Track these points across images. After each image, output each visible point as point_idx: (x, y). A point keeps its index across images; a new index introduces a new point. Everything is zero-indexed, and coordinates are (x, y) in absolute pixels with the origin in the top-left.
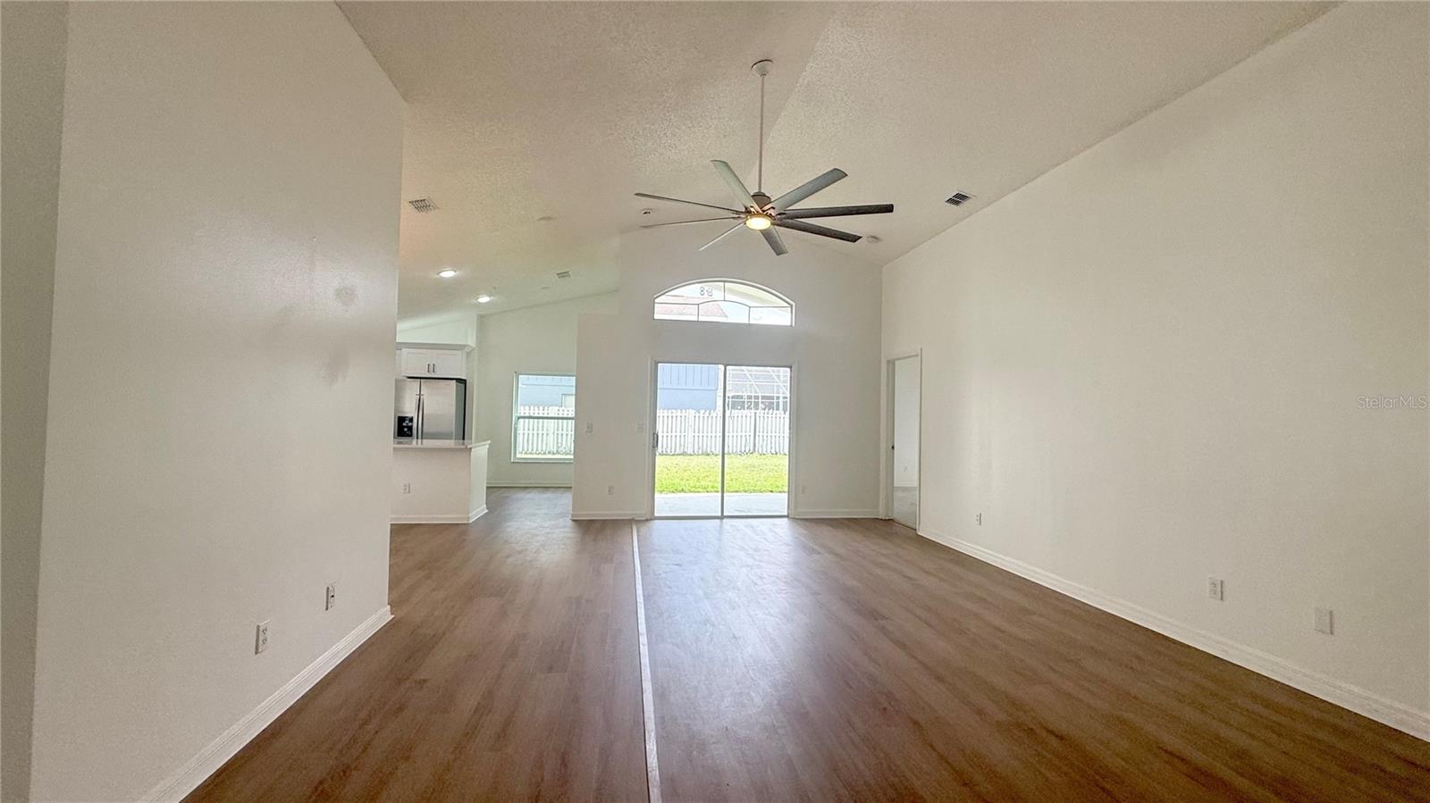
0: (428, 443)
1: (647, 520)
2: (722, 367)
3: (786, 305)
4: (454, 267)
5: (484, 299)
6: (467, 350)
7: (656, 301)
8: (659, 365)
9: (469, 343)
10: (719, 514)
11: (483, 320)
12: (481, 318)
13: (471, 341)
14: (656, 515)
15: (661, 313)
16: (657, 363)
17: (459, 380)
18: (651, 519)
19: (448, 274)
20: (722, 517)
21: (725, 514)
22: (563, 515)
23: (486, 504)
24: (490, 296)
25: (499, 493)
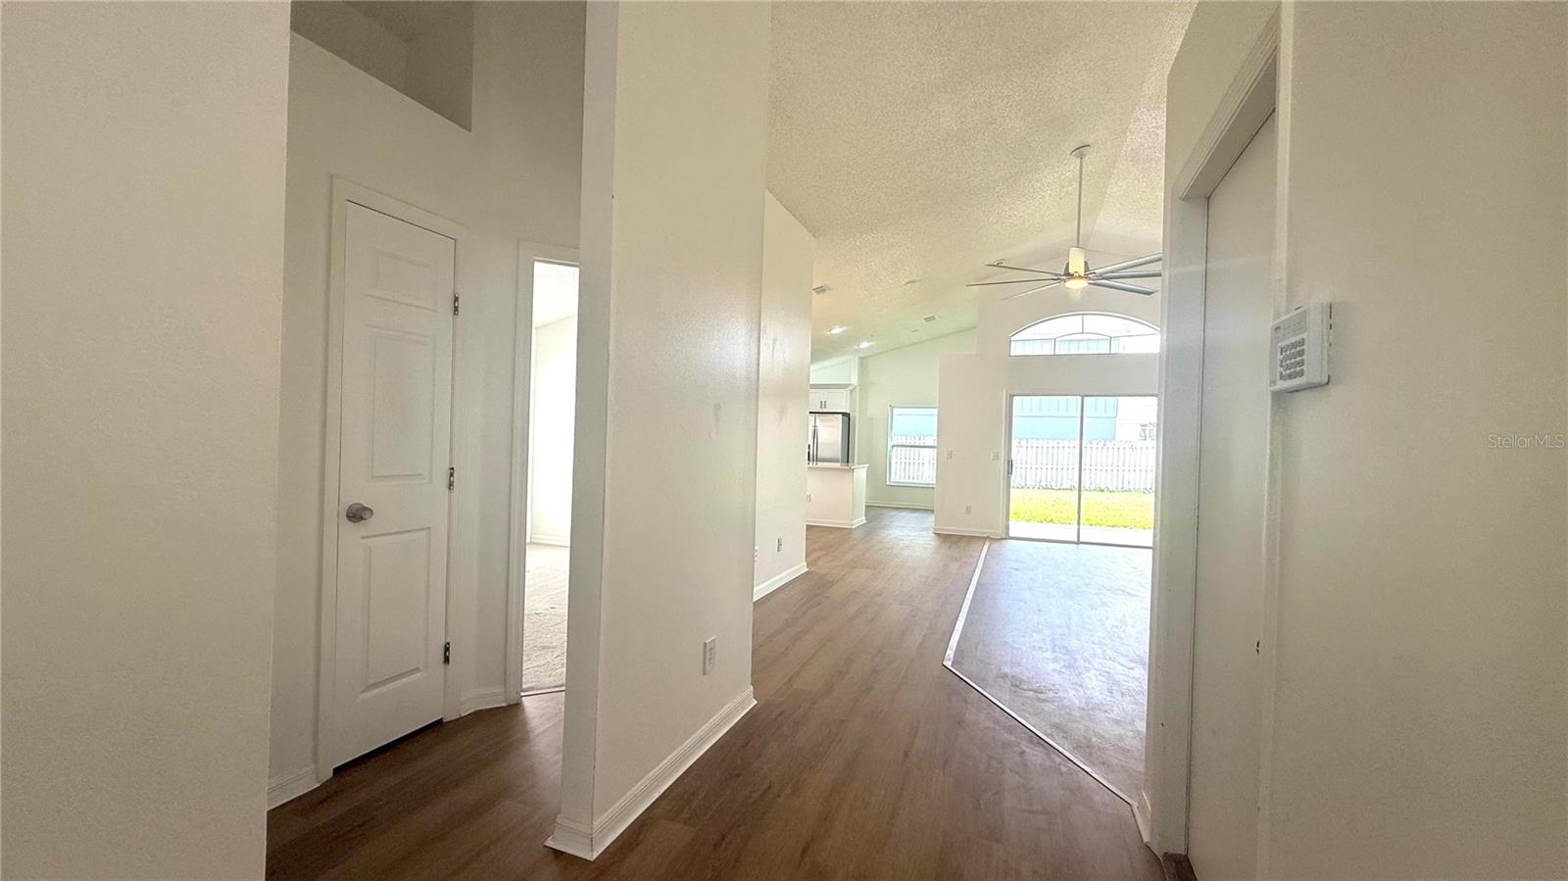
0: (820, 464)
1: (1001, 539)
2: (1080, 398)
3: (1155, 332)
4: (842, 324)
5: (864, 345)
6: (851, 388)
7: (1013, 339)
8: (1015, 398)
9: (852, 383)
10: (1076, 540)
11: (863, 362)
12: (861, 359)
13: (854, 381)
14: (1011, 535)
15: (1018, 349)
16: (1012, 396)
17: (844, 414)
18: (1006, 539)
19: (837, 330)
20: (1079, 542)
21: (1081, 540)
22: (927, 529)
23: (866, 515)
24: (868, 342)
25: (875, 511)
